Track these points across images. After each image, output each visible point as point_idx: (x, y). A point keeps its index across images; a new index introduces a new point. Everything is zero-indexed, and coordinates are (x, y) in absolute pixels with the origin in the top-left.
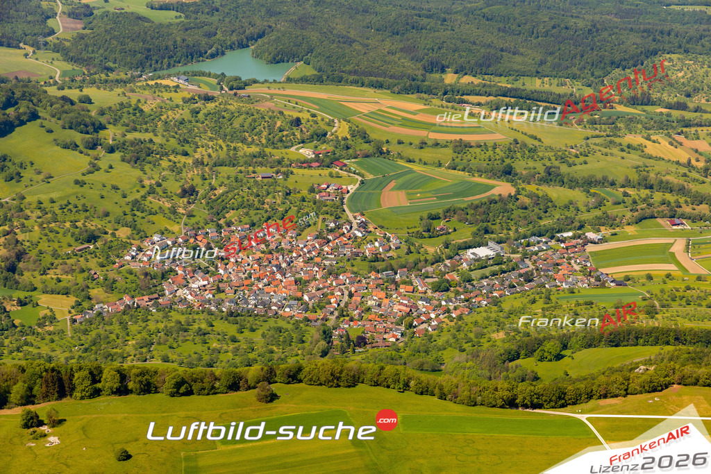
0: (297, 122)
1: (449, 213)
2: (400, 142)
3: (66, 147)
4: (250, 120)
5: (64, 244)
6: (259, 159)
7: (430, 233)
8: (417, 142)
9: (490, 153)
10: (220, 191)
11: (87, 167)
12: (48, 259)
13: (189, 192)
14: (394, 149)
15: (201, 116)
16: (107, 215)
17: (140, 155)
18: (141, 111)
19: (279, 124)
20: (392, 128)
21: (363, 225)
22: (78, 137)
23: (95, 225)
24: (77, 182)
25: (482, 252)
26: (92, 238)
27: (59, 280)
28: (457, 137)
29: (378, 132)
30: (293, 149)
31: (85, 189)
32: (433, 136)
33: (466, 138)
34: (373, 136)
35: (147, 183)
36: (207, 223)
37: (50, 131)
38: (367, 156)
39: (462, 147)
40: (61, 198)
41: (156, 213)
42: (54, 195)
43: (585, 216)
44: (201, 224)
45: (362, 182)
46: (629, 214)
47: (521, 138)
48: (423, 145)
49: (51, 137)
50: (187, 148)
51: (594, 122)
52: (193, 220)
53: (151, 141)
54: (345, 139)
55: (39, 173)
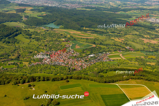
0: (62, 35)
1: (86, 49)
2: (78, 38)
3: (26, 38)
4: (54, 34)
5: (27, 54)
6: (56, 40)
7: (83, 52)
8: (80, 38)
9: (92, 40)
10: (51, 45)
11: (29, 41)
12: (24, 56)
13: (46, 46)
14: (77, 39)
15: (47, 33)
16: (33, 49)
17: (38, 40)
18: (37, 33)
19: (59, 35)
20: (76, 36)
21: (73, 51)
22: (28, 37)
23: (31, 51)
24: (28, 44)
25: (92, 55)
26: (31, 53)
27: (26, 59)
28: (87, 38)
29: (74, 36)
30: (61, 39)
31: (29, 45)
32: (83, 37)
33: (88, 38)
34: (73, 37)
35: (39, 44)
36: (49, 50)
37: (23, 36)
38: (73, 40)
39: (87, 39)
40: (26, 46)
41: (41, 49)
42: (25, 46)
43: (106, 50)
44: (48, 51)
45: (72, 44)
46: (113, 50)
47: (96, 38)
48: (81, 39)
49: (24, 36)
50: (45, 38)
51: (107, 36)
52: (47, 50)
53: (39, 37)
54: (69, 37)
55: (22, 42)
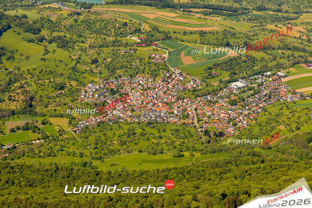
0: (126, 24)
2: (174, 32)
3: (29, 41)
4: (103, 23)
5: (51, 92)
6: (115, 43)
8: (182, 32)
9: (216, 36)
10: (109, 60)
11: (43, 52)
12: (46, 100)
13: (95, 61)
14: (173, 36)
15: (79, 22)
16: (62, 75)
17: (64, 44)
19: (117, 26)
20: (168, 26)
22: (33, 36)
23: (59, 80)
24: (42, 59)
26: (62, 88)
27: (55, 110)
28: (200, 29)
29: (163, 27)
30: (128, 37)
31: (47, 63)
32: (188, 29)
33: (204, 29)
34: (161, 30)
35: (74, 57)
36: (109, 77)
37: (19, 34)
38: (164, 40)
39: (203, 34)
40: (38, 67)
41: (84, 73)
42: (34, 66)
44: (107, 77)
45: (169, 53)
47: (227, 29)
48: (185, 33)
49: (20, 37)
50: (82, 39)
51: (250, 20)
52: (103, 75)
53: (65, 36)
54: (150, 32)
55: (22, 55)
